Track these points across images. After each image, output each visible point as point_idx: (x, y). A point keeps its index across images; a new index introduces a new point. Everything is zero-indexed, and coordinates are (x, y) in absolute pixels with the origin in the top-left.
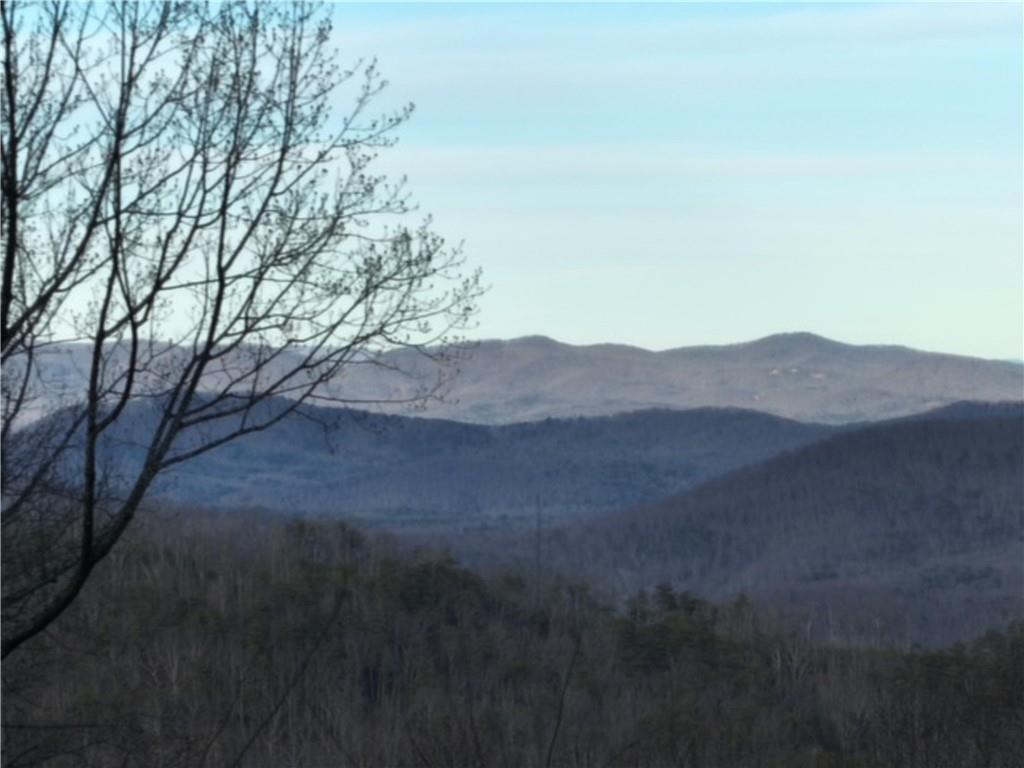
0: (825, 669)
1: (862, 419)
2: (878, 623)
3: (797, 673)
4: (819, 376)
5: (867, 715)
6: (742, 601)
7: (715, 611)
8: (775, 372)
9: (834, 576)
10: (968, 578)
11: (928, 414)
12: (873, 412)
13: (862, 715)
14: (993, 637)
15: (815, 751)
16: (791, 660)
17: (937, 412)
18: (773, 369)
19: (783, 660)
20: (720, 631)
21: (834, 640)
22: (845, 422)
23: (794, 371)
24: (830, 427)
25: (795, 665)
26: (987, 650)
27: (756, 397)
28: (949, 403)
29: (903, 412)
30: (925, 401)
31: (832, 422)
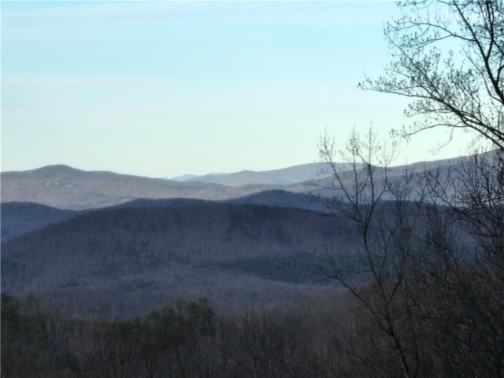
0: (72, 330)
1: (90, 208)
2: (98, 308)
3: (58, 333)
4: (69, 186)
5: (93, 353)
6: (31, 297)
7: (18, 302)
8: (47, 184)
9: (76, 284)
10: (142, 286)
11: (122, 205)
12: (96, 204)
13: (91, 353)
14: (155, 315)
15: (67, 371)
16: (55, 326)
17: (126, 204)
18: (47, 183)
19: (51, 326)
20: (21, 312)
21: (76, 316)
22: (82, 209)
23: (57, 184)
24: (74, 212)
25: (57, 329)
26: (152, 321)
27: (38, 197)
28: (133, 199)
29: (111, 204)
30: (121, 198)
31: (76, 209)
